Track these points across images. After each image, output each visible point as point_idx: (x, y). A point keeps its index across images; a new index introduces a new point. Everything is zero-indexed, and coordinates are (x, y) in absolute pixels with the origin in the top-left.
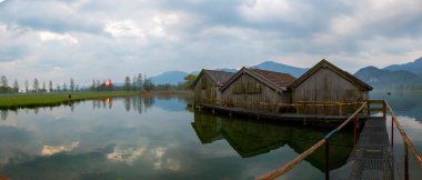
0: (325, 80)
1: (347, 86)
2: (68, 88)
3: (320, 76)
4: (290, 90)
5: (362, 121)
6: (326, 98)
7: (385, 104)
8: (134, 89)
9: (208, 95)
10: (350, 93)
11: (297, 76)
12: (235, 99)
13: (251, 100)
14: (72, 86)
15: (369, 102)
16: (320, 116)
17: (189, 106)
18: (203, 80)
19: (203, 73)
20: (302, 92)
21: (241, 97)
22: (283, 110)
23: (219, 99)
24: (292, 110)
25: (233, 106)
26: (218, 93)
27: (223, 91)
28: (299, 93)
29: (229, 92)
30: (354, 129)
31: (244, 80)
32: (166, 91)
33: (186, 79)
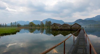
0: (76, 25)
15: (81, 28)
18: (54, 25)
28: (72, 27)
29: (61, 27)
33: (30, 23)
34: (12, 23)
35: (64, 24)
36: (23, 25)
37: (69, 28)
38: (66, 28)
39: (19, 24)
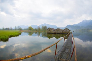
1: (68, 30)
3: (66, 29)
6: (67, 32)
11: (64, 29)
12: (56, 32)
19: (49, 28)
26: (53, 31)
28: (64, 31)
30: (69, 34)
34: (16, 27)
35: (58, 29)
37: (61, 32)
38: (59, 32)
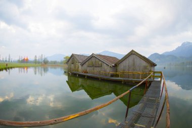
0: (134, 60)
2: (8, 60)
4: (116, 66)
5: (150, 83)
6: (134, 70)
7: (161, 74)
8: (39, 63)
9: (75, 67)
10: (145, 67)
12: (89, 69)
13: (97, 70)
14: (9, 59)
15: (154, 72)
16: (130, 79)
17: (65, 72)
18: (72, 59)
19: (73, 55)
20: (122, 67)
21: (91, 68)
22: (112, 76)
23: (81, 69)
24: (117, 76)
25: (87, 73)
26: (80, 66)
27: (82, 65)
29: (85, 66)
31: (93, 60)
32: (54, 64)
33: (65, 58)
36: (60, 61)
39: (45, 59)
